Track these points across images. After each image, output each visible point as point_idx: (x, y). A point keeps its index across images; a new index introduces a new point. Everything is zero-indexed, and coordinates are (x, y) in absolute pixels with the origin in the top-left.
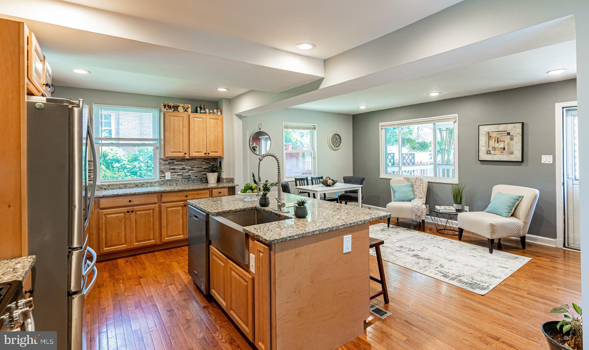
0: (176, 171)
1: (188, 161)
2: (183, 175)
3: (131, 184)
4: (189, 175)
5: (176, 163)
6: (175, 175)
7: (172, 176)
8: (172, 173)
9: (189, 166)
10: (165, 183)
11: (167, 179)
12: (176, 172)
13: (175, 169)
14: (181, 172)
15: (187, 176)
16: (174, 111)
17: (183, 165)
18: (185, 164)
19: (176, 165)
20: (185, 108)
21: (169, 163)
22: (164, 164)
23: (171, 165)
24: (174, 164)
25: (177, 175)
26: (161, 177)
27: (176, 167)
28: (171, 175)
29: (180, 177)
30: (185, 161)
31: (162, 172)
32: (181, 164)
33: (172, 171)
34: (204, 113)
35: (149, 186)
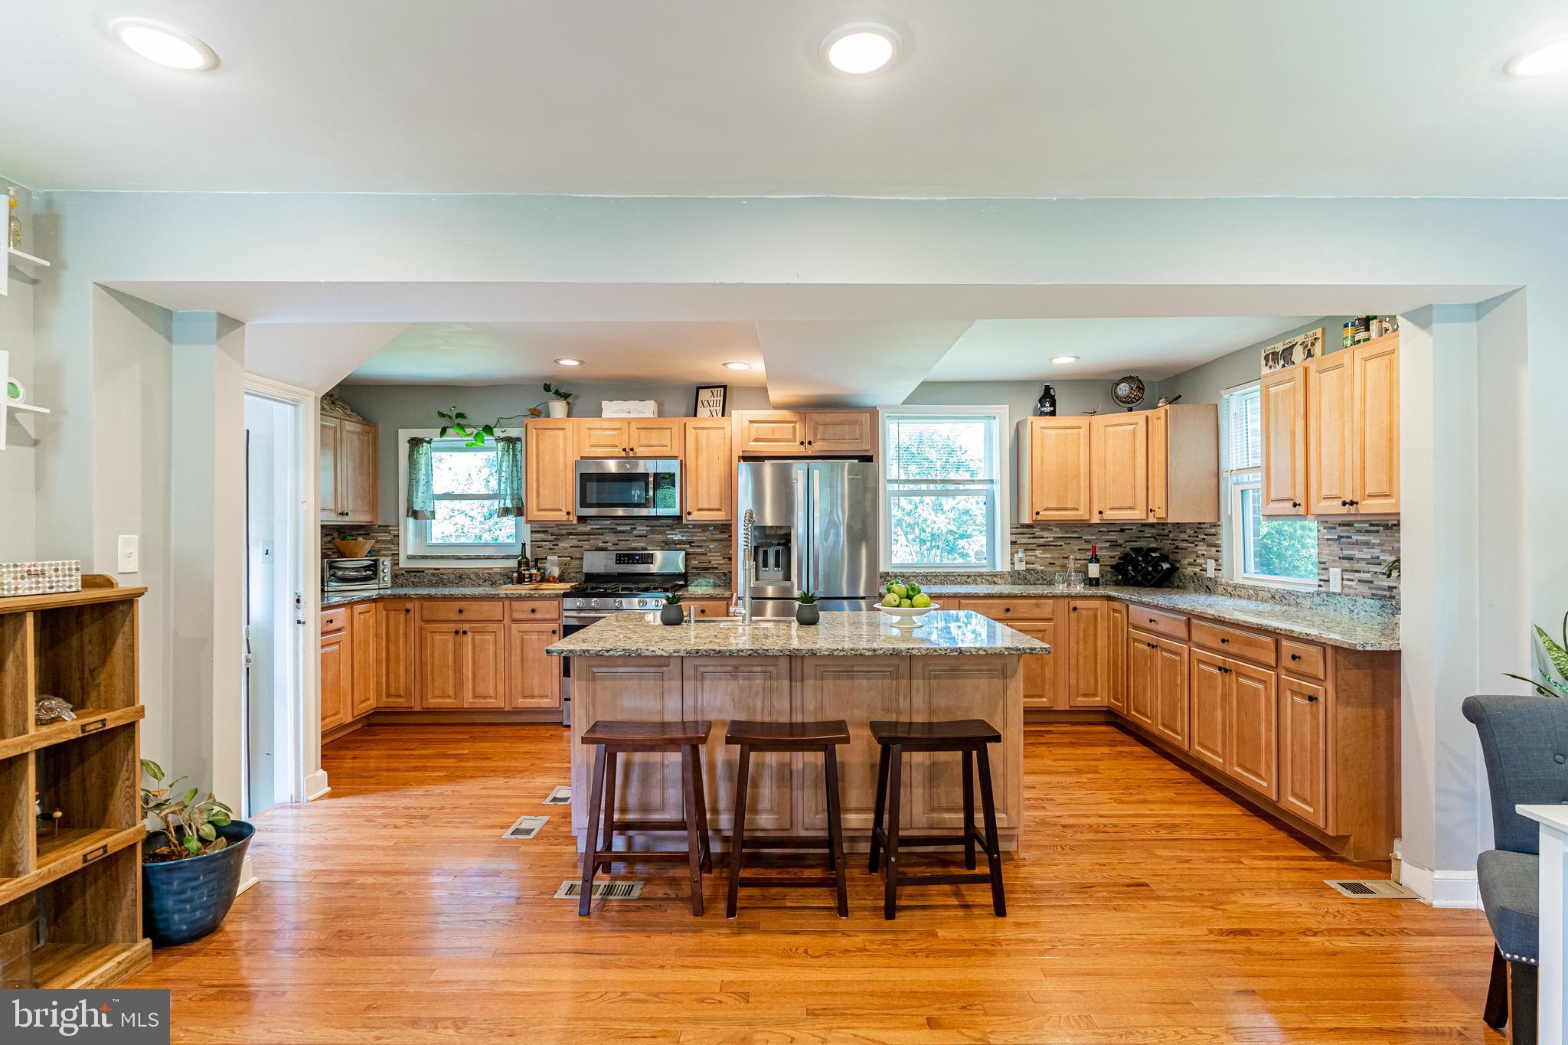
0: (1356, 566)
1: (1388, 532)
2: (1372, 582)
3: (1263, 589)
4: (1389, 587)
5: (1355, 537)
6: (1352, 580)
7: (1345, 582)
8: (1346, 570)
9: (1389, 551)
10: (1325, 602)
11: (1332, 590)
12: (1357, 571)
13: (1352, 559)
14: (1369, 572)
15: (1384, 590)
16: (1283, 366)
17: (1373, 546)
18: (1379, 545)
19: (1357, 543)
20: (1307, 346)
21: (1340, 537)
22: (1328, 540)
23: (1344, 543)
24: (1350, 540)
25: (1359, 581)
26: (1321, 580)
27: (1358, 554)
28: (1343, 579)
29: (1364, 589)
30: (1377, 532)
31: (1323, 566)
32: (1367, 544)
33: (1347, 564)
34: (1365, 340)
35: (1293, 603)
